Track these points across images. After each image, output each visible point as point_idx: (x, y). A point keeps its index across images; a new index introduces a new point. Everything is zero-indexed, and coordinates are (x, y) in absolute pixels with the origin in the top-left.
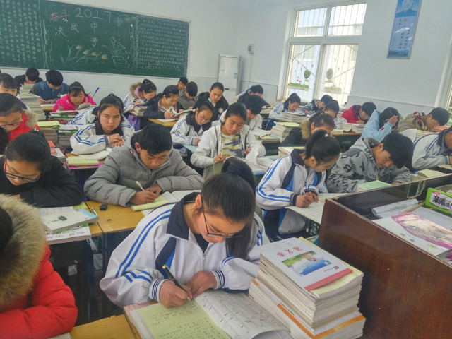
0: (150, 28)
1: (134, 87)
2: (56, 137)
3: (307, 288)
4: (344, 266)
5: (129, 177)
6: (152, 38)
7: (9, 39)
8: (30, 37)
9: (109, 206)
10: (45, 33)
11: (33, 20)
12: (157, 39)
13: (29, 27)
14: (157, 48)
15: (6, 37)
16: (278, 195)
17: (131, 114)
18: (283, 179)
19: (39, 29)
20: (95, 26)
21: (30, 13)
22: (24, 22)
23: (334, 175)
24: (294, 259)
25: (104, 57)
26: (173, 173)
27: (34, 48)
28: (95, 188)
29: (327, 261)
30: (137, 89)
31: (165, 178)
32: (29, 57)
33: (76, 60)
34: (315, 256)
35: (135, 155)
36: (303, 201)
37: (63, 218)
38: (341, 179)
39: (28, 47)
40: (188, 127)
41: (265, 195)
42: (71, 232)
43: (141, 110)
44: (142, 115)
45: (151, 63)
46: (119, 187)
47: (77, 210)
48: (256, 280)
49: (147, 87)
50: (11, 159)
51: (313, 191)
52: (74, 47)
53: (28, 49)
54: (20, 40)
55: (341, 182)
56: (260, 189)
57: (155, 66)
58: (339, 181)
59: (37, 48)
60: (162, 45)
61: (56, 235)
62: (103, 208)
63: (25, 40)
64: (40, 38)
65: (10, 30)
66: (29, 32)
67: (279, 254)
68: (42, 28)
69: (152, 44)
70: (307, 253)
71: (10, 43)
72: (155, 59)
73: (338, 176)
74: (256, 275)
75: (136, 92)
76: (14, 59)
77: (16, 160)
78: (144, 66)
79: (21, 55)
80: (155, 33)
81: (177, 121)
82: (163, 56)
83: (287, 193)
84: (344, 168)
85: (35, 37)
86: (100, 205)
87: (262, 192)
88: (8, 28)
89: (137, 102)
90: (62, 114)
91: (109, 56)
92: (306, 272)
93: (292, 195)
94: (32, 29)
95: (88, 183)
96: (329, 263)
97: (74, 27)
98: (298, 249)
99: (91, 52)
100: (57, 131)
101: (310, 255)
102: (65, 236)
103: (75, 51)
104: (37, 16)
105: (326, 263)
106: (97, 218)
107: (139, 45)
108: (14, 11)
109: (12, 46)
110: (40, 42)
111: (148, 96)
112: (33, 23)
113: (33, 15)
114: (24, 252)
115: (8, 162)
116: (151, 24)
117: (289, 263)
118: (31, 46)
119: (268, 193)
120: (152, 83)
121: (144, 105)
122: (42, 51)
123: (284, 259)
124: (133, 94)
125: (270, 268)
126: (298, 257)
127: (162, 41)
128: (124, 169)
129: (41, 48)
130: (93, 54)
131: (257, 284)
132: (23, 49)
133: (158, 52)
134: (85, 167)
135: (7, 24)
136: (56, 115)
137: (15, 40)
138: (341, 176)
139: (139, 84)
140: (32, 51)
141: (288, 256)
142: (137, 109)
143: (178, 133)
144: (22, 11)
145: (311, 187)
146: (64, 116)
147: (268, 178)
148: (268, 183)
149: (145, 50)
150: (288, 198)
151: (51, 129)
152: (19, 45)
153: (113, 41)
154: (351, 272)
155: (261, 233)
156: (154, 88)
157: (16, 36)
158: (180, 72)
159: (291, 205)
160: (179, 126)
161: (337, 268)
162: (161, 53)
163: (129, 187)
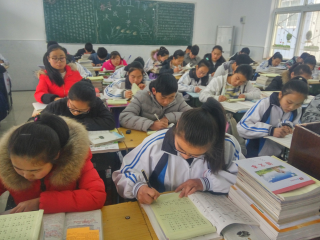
0: (166, 10)
1: (153, 53)
2: (101, 87)
3: (273, 192)
4: (308, 178)
6: (168, 17)
7: (75, 25)
8: (88, 22)
9: (132, 131)
10: (97, 19)
11: (89, 11)
12: (171, 17)
13: (87, 16)
14: (171, 24)
15: (73, 23)
16: (258, 128)
17: (151, 72)
19: (93, 16)
20: (129, 12)
21: (88, 6)
22: (84, 13)
23: (308, 113)
24: (265, 171)
25: (134, 34)
26: (177, 109)
27: (90, 30)
28: (126, 118)
29: (294, 174)
30: (156, 54)
31: (171, 113)
32: (87, 36)
33: (116, 36)
34: (283, 170)
35: (152, 96)
37: (102, 137)
38: (314, 117)
39: (86, 29)
40: (190, 79)
41: (247, 127)
42: (106, 146)
43: (158, 69)
44: (158, 72)
45: (166, 36)
46: (142, 119)
47: (111, 133)
48: (235, 186)
49: (162, 52)
50: (72, 100)
51: (288, 125)
52: (115, 28)
53: (86, 31)
54: (81, 25)
55: (314, 119)
56: (243, 122)
57: (169, 38)
58: (312, 118)
59: (92, 29)
60: (174, 22)
61: (97, 148)
62: (128, 133)
63: (84, 24)
64: (93, 22)
65: (76, 19)
66: (87, 19)
67: (253, 166)
68: (95, 15)
69: (168, 22)
70: (277, 167)
71: (76, 27)
72: (169, 33)
73: (311, 114)
74: (235, 182)
75: (155, 56)
76: (78, 38)
77: (75, 100)
78: (162, 38)
79: (82, 35)
80: (170, 13)
82: (175, 30)
83: (266, 126)
84: (317, 107)
85: (91, 22)
86: (126, 130)
87: (245, 125)
88: (74, 17)
89: (156, 64)
90: (106, 72)
91: (138, 32)
92: (274, 180)
93: (270, 127)
94: (89, 17)
95: (122, 114)
96: (295, 175)
97: (115, 14)
98: (269, 164)
99: (126, 31)
100: (102, 83)
101: (279, 168)
102: (103, 149)
103: (115, 31)
104: (92, 8)
105: (293, 175)
106: (123, 138)
107: (159, 24)
108: (78, 6)
109: (77, 29)
110: (94, 26)
111: (163, 59)
112: (90, 13)
113: (89, 8)
115: (70, 101)
116: (167, 7)
117: (260, 174)
118: (88, 28)
119: (251, 126)
120: (166, 49)
121: (160, 66)
122: (95, 32)
123: (257, 170)
124: (153, 58)
125: (246, 177)
126: (269, 170)
127: (175, 19)
128: (144, 106)
129: (94, 29)
130: (127, 32)
131: (235, 189)
132: (83, 31)
133: (171, 28)
134: (118, 106)
135: (74, 14)
136: (103, 73)
137: (78, 25)
138: (314, 114)
139: (157, 51)
141: (260, 168)
142: (156, 68)
143: (183, 83)
144: (83, 5)
145: (287, 122)
146: (107, 74)
147: (250, 115)
148: (250, 118)
149: (163, 27)
150: (267, 130)
151: (98, 81)
152: (81, 28)
153: (141, 22)
154: (314, 183)
155: (238, 152)
156: (167, 53)
157: (79, 22)
159: (269, 135)
160: (184, 78)
161: (301, 179)
162: (174, 28)
163: (149, 119)
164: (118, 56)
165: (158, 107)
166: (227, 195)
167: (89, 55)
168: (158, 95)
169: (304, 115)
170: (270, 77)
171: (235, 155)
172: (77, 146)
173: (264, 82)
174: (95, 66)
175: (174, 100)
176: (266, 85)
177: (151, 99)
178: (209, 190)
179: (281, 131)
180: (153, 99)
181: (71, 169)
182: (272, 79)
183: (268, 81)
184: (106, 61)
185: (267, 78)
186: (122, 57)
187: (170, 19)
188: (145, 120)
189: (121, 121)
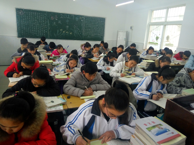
0: (89, 21)
1: (82, 45)
2: (51, 67)
3: (157, 142)
4: (176, 132)
5: (79, 84)
6: (90, 25)
7: (36, 27)
8: (43, 26)
9: (71, 96)
10: (49, 25)
11: (44, 20)
12: (92, 25)
13: (43, 23)
14: (92, 29)
15: (34, 27)
16: (144, 94)
17: (81, 56)
18: (147, 86)
19: (47, 23)
20: (68, 21)
21: (43, 17)
22: (41, 21)
23: (171, 85)
24: (152, 128)
25: (71, 33)
26: (97, 82)
27: (44, 31)
28: (68, 89)
29: (168, 130)
30: (83, 46)
31: (94, 85)
32: (42, 34)
33: (60, 35)
34: (162, 127)
35: (82, 75)
36: (156, 98)
37: (53, 102)
38: (174, 87)
39: (42, 30)
40: (104, 62)
41: (138, 93)
42: (55, 108)
43: (85, 55)
45: (89, 35)
46: (77, 89)
47: (58, 98)
48: (134, 135)
49: (87, 45)
50: (34, 79)
51: (161, 93)
52: (60, 30)
53: (42, 31)
54: (39, 28)
55: (174, 88)
57: (91, 36)
58: (173, 88)
59: (45, 31)
60: (94, 28)
61: (49, 109)
62: (69, 98)
63: (41, 27)
64: (47, 27)
65: (36, 24)
66: (43, 25)
67: (145, 124)
68: (48, 22)
69: (90, 28)
70: (158, 125)
71: (36, 29)
72: (91, 34)
73: (172, 86)
74: (134, 133)
75: (83, 47)
76: (37, 35)
77: (36, 79)
78: (87, 36)
79: (40, 33)
80: (91, 23)
81: (99, 59)
82: (94, 32)
83: (148, 93)
84: (175, 82)
85: (45, 26)
86: (67, 96)
87: (137, 92)
88: (35, 23)
89: (83, 52)
90: (54, 57)
91: (73, 33)
92: (158, 134)
93: (150, 94)
94: (44, 23)
95: (65, 86)
96: (169, 131)
97: (60, 22)
98: (153, 122)
99: (66, 32)
100: (52, 64)
101: (160, 126)
102: (53, 109)
103: (60, 32)
104: (46, 18)
105: (167, 130)
106: (66, 102)
107: (85, 28)
108: (38, 17)
109: (36, 30)
110: (47, 28)
111: (88, 49)
112: (44, 21)
113: (44, 18)
114: (38, 116)
115: (33, 79)
116: (89, 19)
117: (149, 130)
118: (43, 30)
119: (140, 92)
120: (89, 44)
121: (86, 53)
122: (47, 32)
123: (147, 127)
124: (82, 48)
125: (140, 131)
126: (154, 127)
127: (94, 26)
128: (78, 81)
129: (47, 31)
130: (67, 32)
131: (134, 137)
132: (40, 31)
133: (92, 31)
134: (62, 80)
135: (35, 21)
136: (52, 58)
137: (37, 28)
138: (174, 85)
139: (84, 44)
140: (44, 32)
141: (149, 126)
142: (83, 55)
143: (100, 65)
144: (41, 16)
145: (160, 91)
146: (55, 58)
147: (140, 86)
148: (140, 87)
149: (87, 30)
150: (149, 96)
151: (50, 64)
152: (39, 30)
153: (75, 27)
154: (180, 136)
155: (135, 114)
156: (90, 46)
157: (38, 26)
158: (101, 38)
159: (150, 99)
160: (100, 62)
161: (173, 133)
162: (93, 31)
163: (82, 89)
164: (62, 48)
165: (86, 81)
166: (129, 140)
167: (44, 45)
168: (87, 75)
169: (168, 86)
170: (148, 62)
171: (134, 115)
172: (38, 113)
173: (145, 65)
174: (48, 52)
175: (96, 77)
176: (146, 67)
177: (82, 76)
178: (119, 138)
179: (156, 97)
180: (83, 77)
181: (35, 127)
182: (149, 64)
183: (147, 64)
184: (54, 50)
185: (147, 63)
186: (64, 48)
187: (92, 26)
188: (80, 90)
189: (64, 90)
